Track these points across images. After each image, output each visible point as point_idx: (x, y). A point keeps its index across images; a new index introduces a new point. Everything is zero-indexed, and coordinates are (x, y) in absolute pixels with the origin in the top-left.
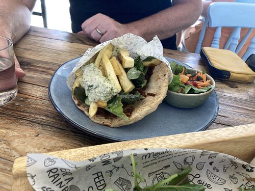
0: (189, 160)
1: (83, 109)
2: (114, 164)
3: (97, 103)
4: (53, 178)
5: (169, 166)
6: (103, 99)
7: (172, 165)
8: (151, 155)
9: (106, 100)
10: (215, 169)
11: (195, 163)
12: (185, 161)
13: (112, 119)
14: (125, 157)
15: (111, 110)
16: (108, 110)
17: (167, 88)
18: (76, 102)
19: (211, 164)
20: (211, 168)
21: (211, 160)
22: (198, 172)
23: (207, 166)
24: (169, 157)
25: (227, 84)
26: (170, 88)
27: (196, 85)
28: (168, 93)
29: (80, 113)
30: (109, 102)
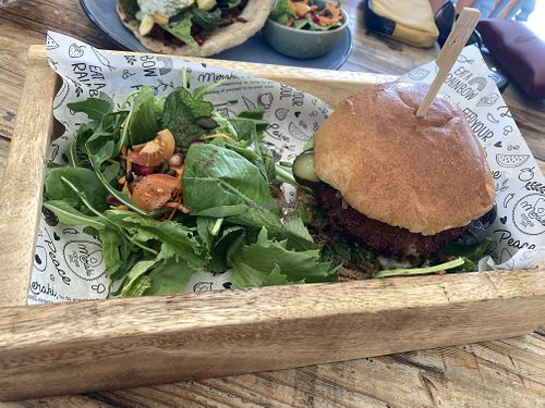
0: (265, 100)
1: (132, 28)
2: (159, 77)
3: (152, 16)
4: (79, 76)
5: (236, 102)
6: (163, 11)
7: (241, 101)
8: (212, 77)
9: (166, 13)
10: (301, 123)
11: (274, 107)
12: (259, 99)
13: (174, 49)
14: (175, 70)
15: (172, 31)
16: (170, 30)
17: (267, 13)
18: (122, 17)
19: (297, 114)
20: (296, 121)
21: (297, 108)
22: (277, 122)
23: (291, 117)
24: (237, 86)
25: (386, 43)
26: (273, 17)
27: (316, 21)
28: (267, 23)
29: (127, 34)
30: (172, 19)
